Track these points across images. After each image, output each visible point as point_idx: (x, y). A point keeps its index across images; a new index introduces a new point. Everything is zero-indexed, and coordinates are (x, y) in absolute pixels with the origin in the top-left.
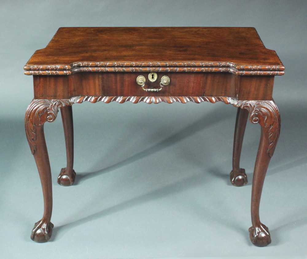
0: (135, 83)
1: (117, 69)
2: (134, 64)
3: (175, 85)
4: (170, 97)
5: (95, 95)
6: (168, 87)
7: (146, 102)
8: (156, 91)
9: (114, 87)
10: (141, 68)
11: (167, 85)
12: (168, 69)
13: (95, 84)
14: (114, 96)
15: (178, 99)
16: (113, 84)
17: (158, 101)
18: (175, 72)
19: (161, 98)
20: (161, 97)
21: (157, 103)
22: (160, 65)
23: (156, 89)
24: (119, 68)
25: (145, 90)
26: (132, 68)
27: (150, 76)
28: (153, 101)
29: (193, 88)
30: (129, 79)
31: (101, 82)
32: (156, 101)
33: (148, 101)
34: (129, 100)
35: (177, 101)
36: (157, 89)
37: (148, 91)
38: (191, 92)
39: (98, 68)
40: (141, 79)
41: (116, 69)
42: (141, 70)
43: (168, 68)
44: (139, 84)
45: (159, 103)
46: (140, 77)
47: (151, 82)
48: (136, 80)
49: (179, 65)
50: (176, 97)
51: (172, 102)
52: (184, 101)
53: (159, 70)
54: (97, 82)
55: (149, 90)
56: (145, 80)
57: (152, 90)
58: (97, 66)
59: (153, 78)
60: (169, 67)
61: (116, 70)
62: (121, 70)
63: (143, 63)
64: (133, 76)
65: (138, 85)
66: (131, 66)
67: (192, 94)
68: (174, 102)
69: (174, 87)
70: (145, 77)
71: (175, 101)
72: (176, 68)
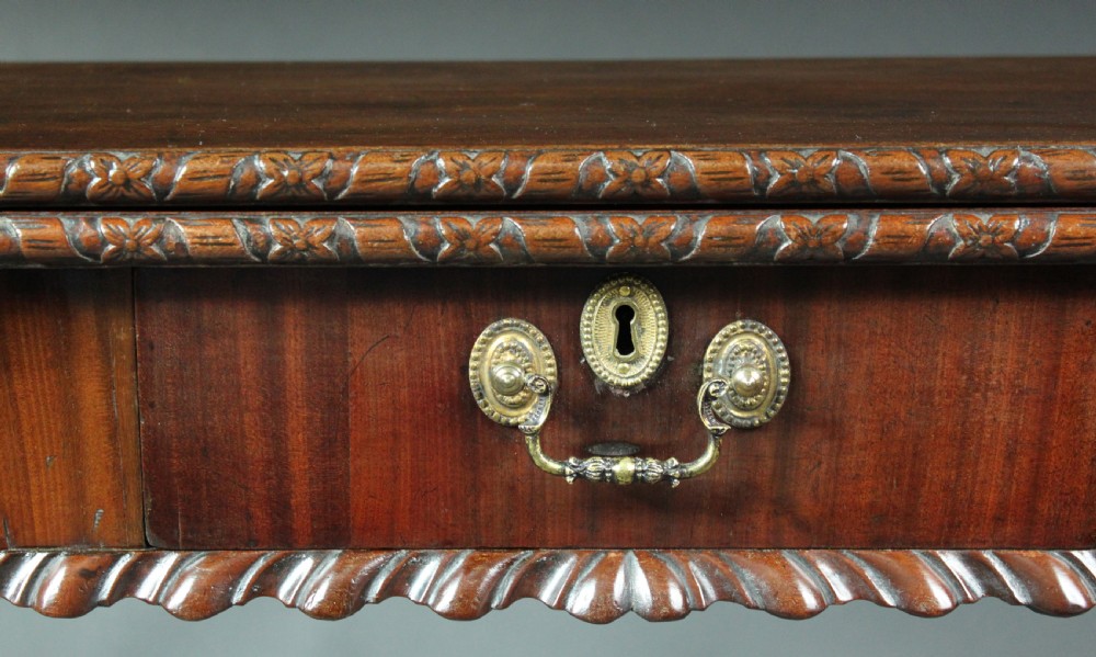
0: (460, 402)
1: (277, 232)
2: (438, 175)
3: (834, 429)
4: (790, 558)
5: (73, 537)
6: (766, 446)
7: (561, 605)
8: (666, 478)
9: (256, 449)
10: (510, 223)
11: (758, 418)
12: (780, 229)
13: (70, 410)
14: (252, 543)
15: (869, 573)
16: (247, 417)
17: (677, 601)
18: (848, 255)
19: (703, 565)
20: (706, 555)
21: (673, 616)
22: (701, 182)
23: (662, 458)
24: (294, 217)
25: (554, 466)
26: (420, 216)
27: (597, 323)
28: (628, 593)
29: (1010, 456)
30: (401, 355)
31: (125, 391)
32: (661, 598)
33: (583, 598)
34: (395, 587)
35: (863, 592)
36: (674, 461)
37: (580, 477)
38: (991, 497)
39: (91, 221)
40: (509, 357)
41: (270, 229)
42: (515, 237)
43: (776, 221)
44: (493, 407)
45: (687, 609)
46: (503, 339)
47: (606, 387)
48: (465, 369)
49: (890, 171)
50: (849, 556)
51: (810, 602)
52: (927, 593)
53: (687, 244)
54: (90, 392)
55: (593, 466)
56: (547, 366)
57: (625, 467)
58: (73, 201)
59: (625, 344)
60: (793, 199)
61: (269, 242)
62: (317, 235)
63: (526, 157)
64: (438, 321)
65: (488, 422)
66: (417, 200)
67: (999, 520)
68: (836, 601)
69: (825, 447)
70: (550, 340)
71: (844, 594)
72: (849, 222)
